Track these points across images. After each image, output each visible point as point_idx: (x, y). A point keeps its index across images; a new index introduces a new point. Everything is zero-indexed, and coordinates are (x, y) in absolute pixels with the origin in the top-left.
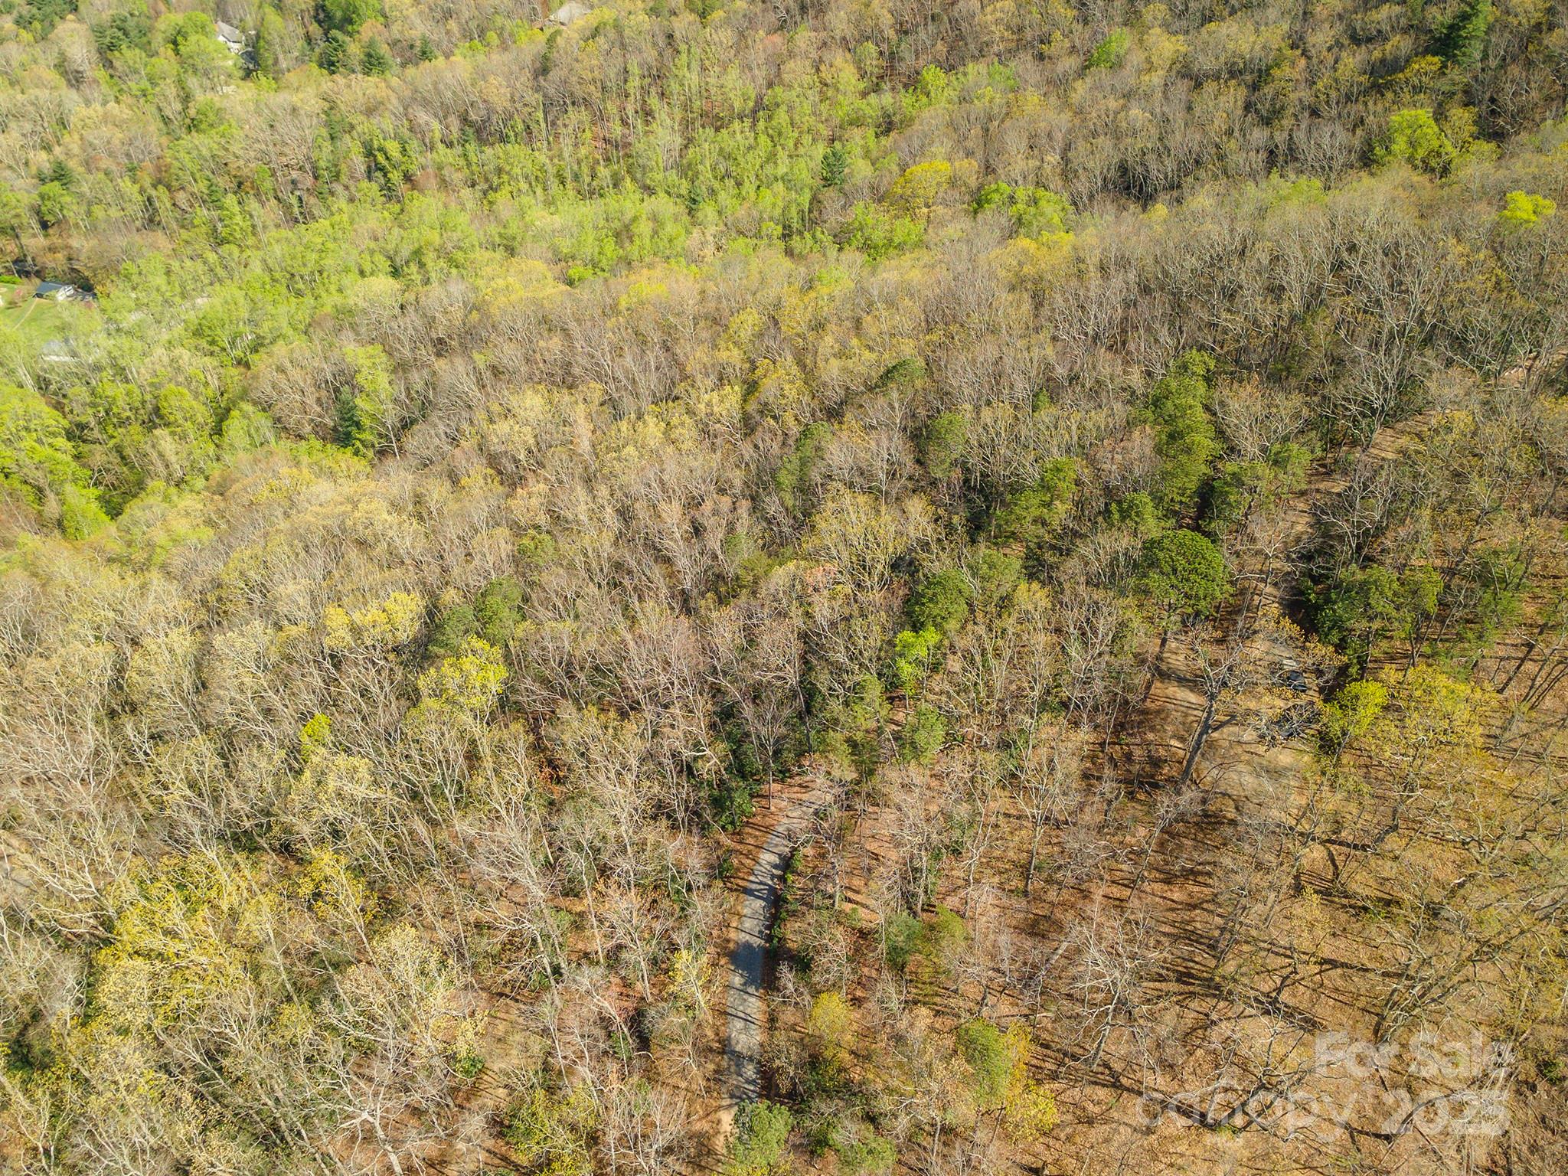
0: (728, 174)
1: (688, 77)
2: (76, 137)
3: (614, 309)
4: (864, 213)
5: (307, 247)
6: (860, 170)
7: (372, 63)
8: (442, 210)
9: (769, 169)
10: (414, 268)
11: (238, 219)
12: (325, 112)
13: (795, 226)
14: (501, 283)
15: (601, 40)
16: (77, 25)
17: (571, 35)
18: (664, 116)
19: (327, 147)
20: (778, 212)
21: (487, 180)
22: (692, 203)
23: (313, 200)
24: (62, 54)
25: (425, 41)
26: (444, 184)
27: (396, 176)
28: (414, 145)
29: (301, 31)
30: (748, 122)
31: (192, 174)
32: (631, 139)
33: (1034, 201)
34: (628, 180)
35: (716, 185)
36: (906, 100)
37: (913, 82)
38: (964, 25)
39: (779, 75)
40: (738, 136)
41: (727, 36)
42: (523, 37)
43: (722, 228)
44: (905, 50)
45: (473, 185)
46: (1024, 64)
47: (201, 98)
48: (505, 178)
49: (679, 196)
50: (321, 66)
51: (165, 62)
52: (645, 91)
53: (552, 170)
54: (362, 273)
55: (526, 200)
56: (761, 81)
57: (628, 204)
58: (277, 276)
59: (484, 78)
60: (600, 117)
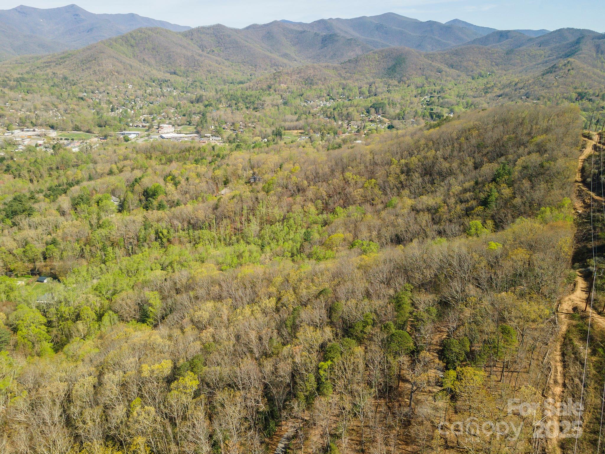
0: (274, 238)
1: (262, 210)
2: (61, 231)
3: (236, 278)
4: (317, 249)
5: (134, 262)
6: (316, 236)
7: (160, 207)
8: (179, 250)
9: (287, 237)
10: (170, 267)
11: (111, 254)
12: (144, 222)
13: (295, 253)
14: (200, 270)
15: (235, 199)
16: (66, 198)
17: (225, 198)
18: (254, 221)
19: (143, 232)
20: (289, 249)
21: (195, 241)
22: (262, 247)
23: (136, 248)
24: (60, 206)
25: (178, 200)
26: (180, 242)
27: (165, 240)
28: (172, 230)
29: (138, 198)
30: (281, 223)
31: (98, 241)
32: (243, 228)
33: (369, 245)
34: (242, 240)
35: (270, 241)
36: (331, 216)
37: (333, 211)
38: (348, 195)
39: (291, 209)
40: (278, 227)
41: (275, 198)
42: (210, 199)
43: (272, 254)
44: (331, 202)
45: (190, 242)
46: (367, 207)
47: (104, 218)
48: (201, 240)
49: (258, 245)
50: (144, 208)
51: (94, 208)
52: (248, 214)
53: (216, 237)
54: (152, 270)
55: (208, 246)
56: (285, 211)
57: (241, 247)
58: (123, 271)
59: (196, 211)
60: (233, 221)
